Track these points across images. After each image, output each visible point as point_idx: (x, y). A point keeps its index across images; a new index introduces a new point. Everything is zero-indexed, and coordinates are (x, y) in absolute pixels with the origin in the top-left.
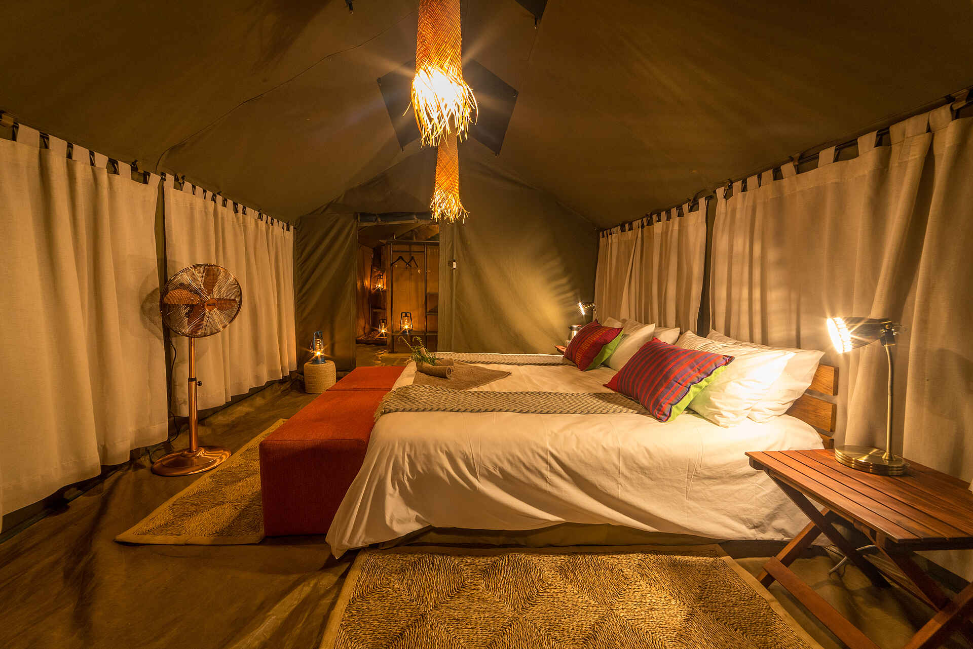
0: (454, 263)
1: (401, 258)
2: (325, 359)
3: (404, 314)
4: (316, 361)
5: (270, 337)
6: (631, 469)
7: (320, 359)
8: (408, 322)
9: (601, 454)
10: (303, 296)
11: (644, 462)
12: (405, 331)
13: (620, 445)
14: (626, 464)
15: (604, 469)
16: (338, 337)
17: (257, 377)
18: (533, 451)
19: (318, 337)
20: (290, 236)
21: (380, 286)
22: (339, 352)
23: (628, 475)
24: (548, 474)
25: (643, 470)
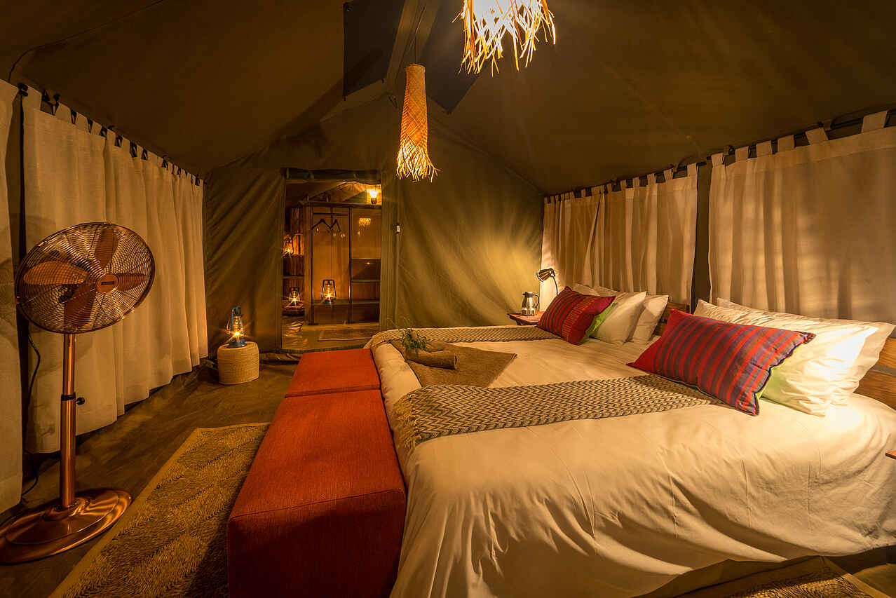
0: (398, 227)
1: (322, 221)
2: (245, 340)
3: (326, 282)
4: (234, 344)
5: (177, 319)
6: (757, 486)
7: (238, 341)
8: (331, 290)
9: (725, 472)
10: (214, 264)
11: (769, 474)
12: (327, 301)
13: (743, 456)
14: (752, 481)
15: (732, 492)
16: (260, 312)
17: (160, 374)
18: (653, 481)
19: (236, 314)
20: (199, 190)
21: (289, 251)
22: (260, 330)
23: (755, 494)
24: (673, 510)
25: (769, 485)
